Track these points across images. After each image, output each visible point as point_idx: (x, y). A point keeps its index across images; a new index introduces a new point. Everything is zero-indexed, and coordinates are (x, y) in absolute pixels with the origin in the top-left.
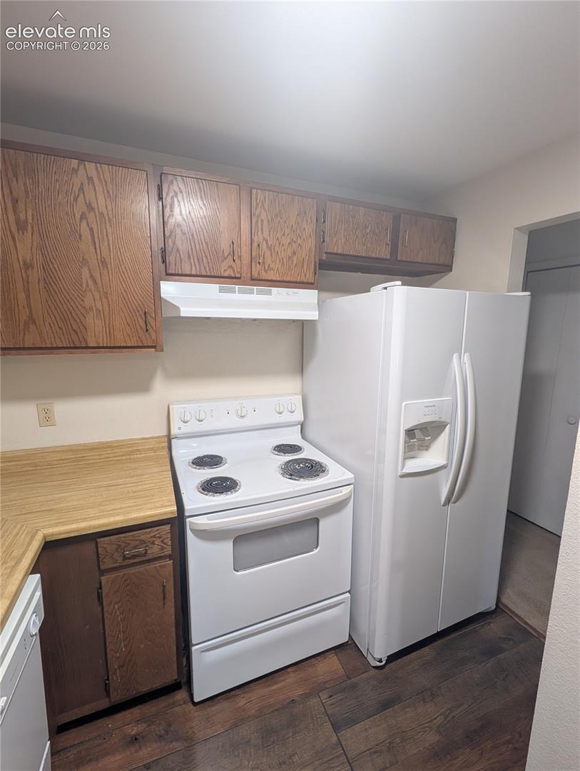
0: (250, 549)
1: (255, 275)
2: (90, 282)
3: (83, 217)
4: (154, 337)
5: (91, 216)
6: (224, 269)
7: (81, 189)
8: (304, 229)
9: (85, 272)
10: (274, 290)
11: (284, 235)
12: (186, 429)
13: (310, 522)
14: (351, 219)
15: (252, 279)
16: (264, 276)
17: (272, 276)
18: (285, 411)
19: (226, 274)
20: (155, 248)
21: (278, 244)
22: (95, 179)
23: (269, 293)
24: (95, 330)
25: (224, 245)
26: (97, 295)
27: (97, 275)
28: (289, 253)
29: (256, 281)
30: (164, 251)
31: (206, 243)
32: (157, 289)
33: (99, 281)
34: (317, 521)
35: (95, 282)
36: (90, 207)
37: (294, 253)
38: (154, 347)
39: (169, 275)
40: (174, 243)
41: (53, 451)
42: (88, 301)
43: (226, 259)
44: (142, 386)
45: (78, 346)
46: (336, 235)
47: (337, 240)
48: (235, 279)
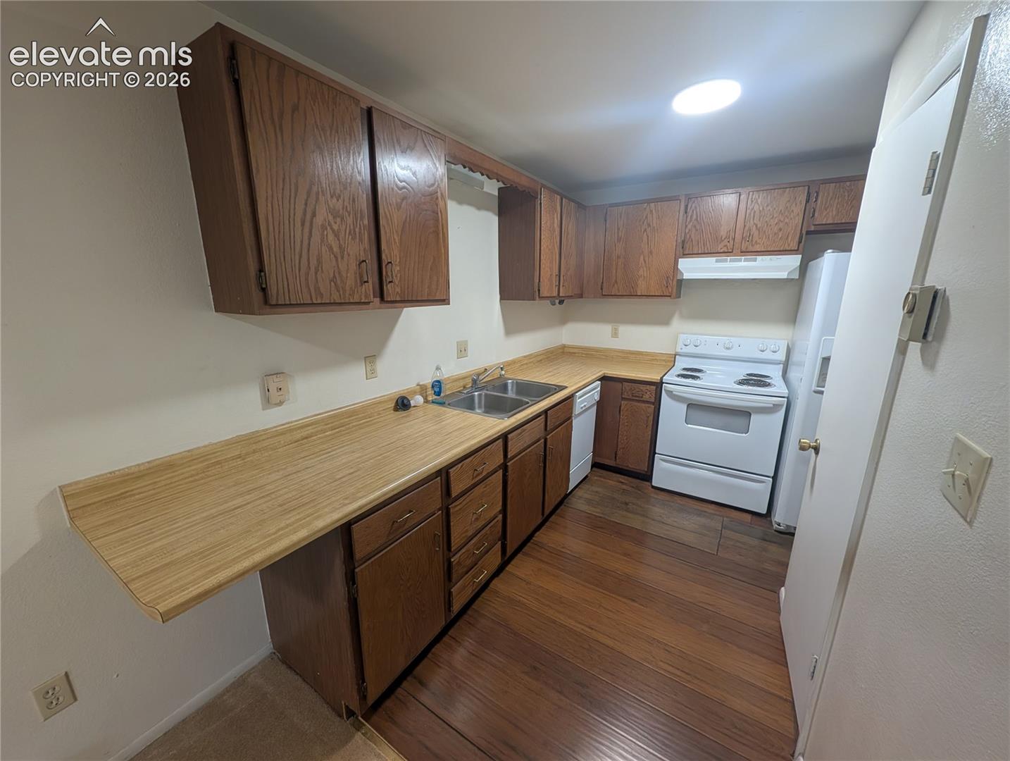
0: (696, 414)
1: (744, 249)
2: (643, 263)
3: (645, 230)
4: (670, 290)
5: (648, 230)
6: (720, 248)
7: (646, 217)
8: (793, 211)
9: (642, 257)
10: (759, 258)
11: (772, 218)
12: (685, 350)
13: (745, 413)
14: (846, 194)
15: (741, 252)
16: (751, 248)
17: (757, 248)
18: (768, 350)
19: (721, 251)
20: (679, 241)
21: (766, 225)
22: (654, 211)
23: (755, 260)
24: (642, 288)
25: (723, 233)
26: (645, 269)
27: (647, 259)
28: (776, 230)
29: (744, 252)
30: (683, 242)
31: (711, 233)
32: (676, 263)
33: (647, 262)
34: (750, 414)
35: (645, 262)
36: (649, 225)
37: (780, 230)
38: (670, 296)
39: (685, 255)
40: (690, 236)
41: (615, 351)
42: (641, 272)
43: (723, 241)
44: (665, 322)
45: (633, 295)
46: (826, 210)
47: (828, 213)
48: (728, 253)
